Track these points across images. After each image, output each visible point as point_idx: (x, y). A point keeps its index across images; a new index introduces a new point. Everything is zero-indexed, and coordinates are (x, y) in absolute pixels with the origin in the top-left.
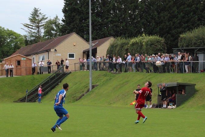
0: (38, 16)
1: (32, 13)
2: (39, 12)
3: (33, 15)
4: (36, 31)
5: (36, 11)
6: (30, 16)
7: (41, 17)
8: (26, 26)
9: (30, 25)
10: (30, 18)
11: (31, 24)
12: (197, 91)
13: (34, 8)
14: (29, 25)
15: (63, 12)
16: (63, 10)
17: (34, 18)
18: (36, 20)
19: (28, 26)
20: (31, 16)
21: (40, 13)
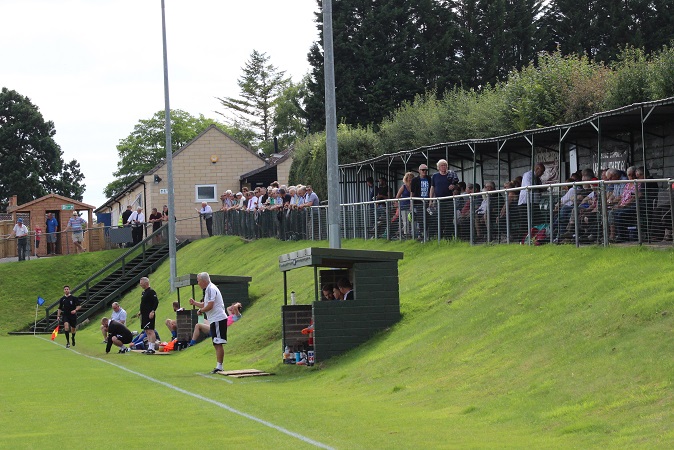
0: (264, 75)
1: (245, 67)
2: (265, 65)
3: (248, 72)
4: (258, 120)
5: (257, 60)
6: (241, 76)
7: (271, 77)
8: (231, 106)
9: (241, 102)
10: (242, 80)
11: (245, 100)
12: (255, 298)
13: (253, 53)
14: (237, 102)
15: (309, 60)
16: (309, 55)
17: (251, 80)
18: (258, 87)
19: (234, 104)
20: (245, 74)
21: (270, 67)
